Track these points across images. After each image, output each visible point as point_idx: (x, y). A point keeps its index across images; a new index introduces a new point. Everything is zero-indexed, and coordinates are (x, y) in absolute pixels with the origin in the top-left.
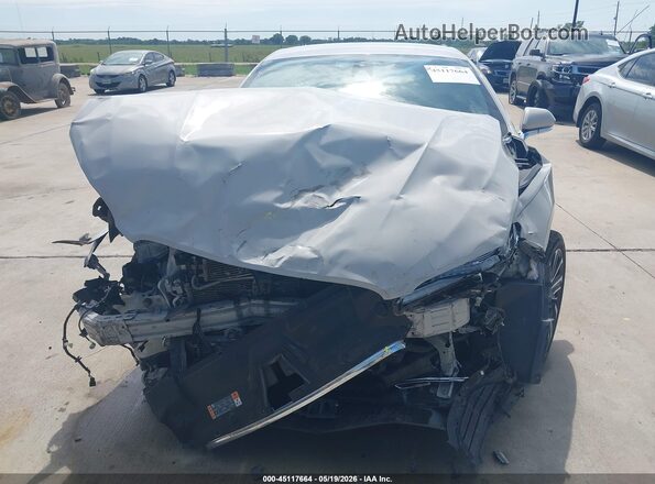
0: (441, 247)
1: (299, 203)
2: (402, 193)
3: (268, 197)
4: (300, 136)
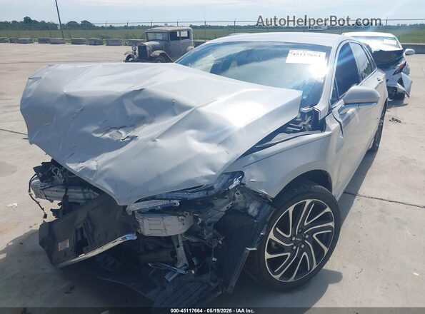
0: (159, 177)
1: (107, 135)
2: (158, 138)
3: (91, 129)
4: (123, 93)
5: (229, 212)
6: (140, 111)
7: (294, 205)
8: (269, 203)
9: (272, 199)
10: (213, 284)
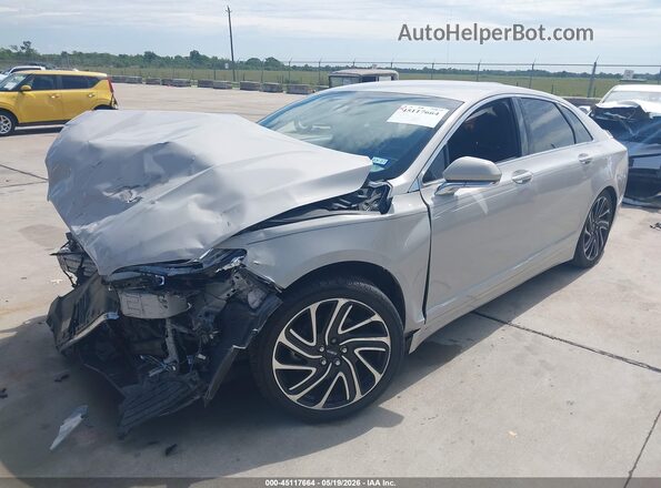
2: (158, 200)
3: (103, 186)
4: (145, 147)
5: (229, 300)
6: (158, 169)
7: (319, 303)
8: (278, 295)
9: (283, 290)
10: (191, 386)
